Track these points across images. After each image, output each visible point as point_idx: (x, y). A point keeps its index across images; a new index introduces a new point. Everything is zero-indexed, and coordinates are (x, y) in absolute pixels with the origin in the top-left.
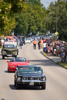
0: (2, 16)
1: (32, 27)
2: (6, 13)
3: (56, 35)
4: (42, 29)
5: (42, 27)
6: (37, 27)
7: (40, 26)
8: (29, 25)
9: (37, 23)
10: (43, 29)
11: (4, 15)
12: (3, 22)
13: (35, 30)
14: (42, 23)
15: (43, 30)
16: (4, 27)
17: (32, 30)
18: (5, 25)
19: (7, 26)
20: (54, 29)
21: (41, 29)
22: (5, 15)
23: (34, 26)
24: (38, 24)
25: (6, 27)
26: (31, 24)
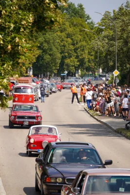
0: (15, 37)
1: (67, 61)
2: (23, 32)
3: (116, 77)
4: (87, 64)
5: (86, 60)
6: (78, 61)
7: (84, 58)
8: (62, 57)
9: (77, 53)
10: (90, 64)
11: (19, 34)
12: (16, 48)
13: (73, 66)
14: (87, 52)
15: (89, 66)
16: (19, 58)
17: (68, 65)
18: (20, 55)
19: (25, 57)
20: (111, 64)
21: (85, 63)
22: (21, 34)
23: (72, 59)
24: (79, 55)
25: (22, 59)
26: (67, 54)
